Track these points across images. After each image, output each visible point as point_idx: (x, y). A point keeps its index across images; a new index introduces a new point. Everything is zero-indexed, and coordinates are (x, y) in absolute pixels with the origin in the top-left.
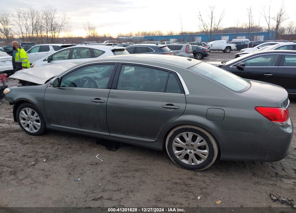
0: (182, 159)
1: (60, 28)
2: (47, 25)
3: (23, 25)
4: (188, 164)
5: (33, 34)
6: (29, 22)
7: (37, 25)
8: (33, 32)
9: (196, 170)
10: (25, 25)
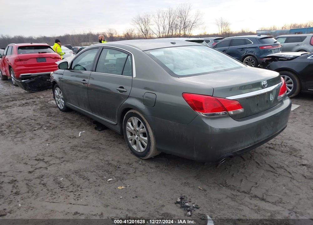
0: (133, 145)
1: (193, 25)
2: (181, 23)
3: (161, 24)
4: (136, 150)
5: (168, 33)
6: (167, 22)
7: (173, 24)
8: (169, 31)
9: (141, 158)
10: (163, 24)
